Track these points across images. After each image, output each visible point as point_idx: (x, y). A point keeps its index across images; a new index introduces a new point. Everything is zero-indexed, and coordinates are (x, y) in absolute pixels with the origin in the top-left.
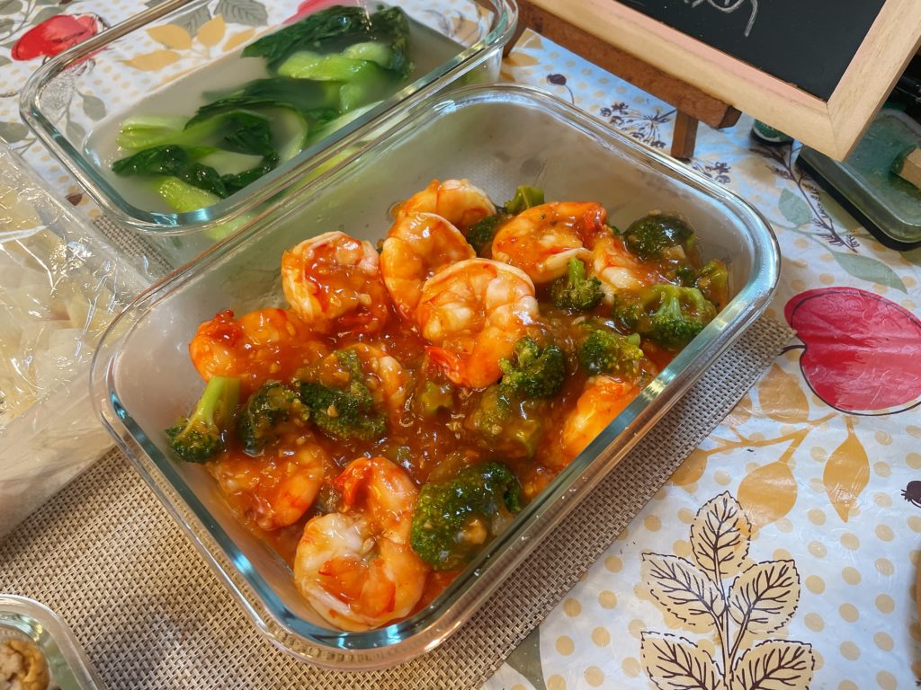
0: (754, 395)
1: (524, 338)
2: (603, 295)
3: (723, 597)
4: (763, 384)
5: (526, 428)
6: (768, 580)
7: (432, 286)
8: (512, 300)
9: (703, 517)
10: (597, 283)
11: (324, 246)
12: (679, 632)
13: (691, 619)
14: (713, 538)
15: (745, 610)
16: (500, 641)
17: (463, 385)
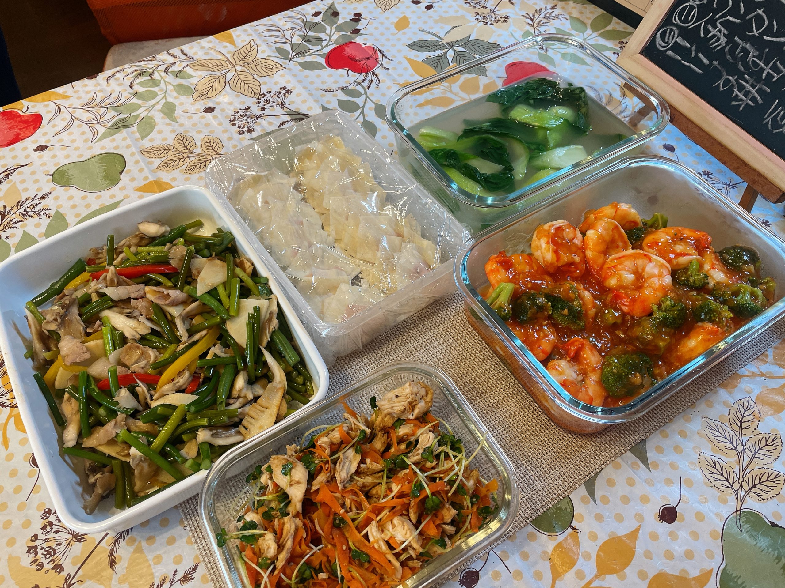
0: (770, 352)
1: (666, 296)
2: (708, 283)
3: (742, 445)
4: (776, 348)
5: (664, 340)
6: (766, 441)
7: (613, 260)
8: (660, 276)
9: (736, 406)
10: (706, 276)
11: (560, 227)
12: (718, 455)
13: (725, 451)
14: (740, 417)
15: (753, 452)
16: (627, 441)
17: (628, 314)
